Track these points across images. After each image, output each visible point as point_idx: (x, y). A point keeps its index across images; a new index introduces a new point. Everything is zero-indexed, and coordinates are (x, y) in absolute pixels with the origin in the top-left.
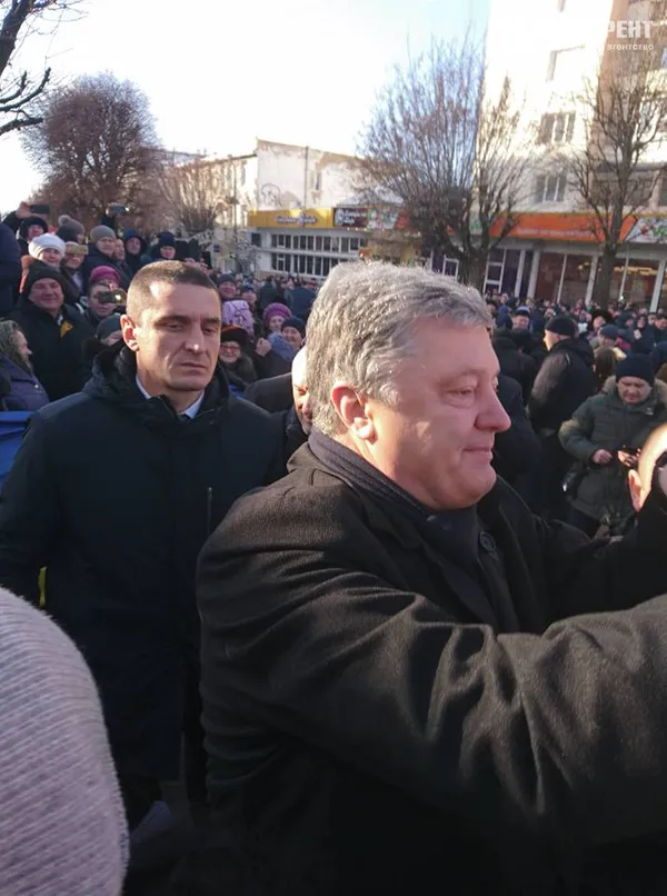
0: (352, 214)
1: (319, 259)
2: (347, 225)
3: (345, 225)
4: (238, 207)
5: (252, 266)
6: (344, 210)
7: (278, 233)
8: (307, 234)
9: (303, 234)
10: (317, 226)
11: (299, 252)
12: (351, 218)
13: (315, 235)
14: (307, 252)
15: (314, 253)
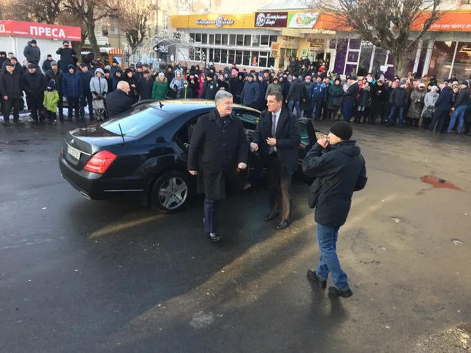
0: (272, 17)
1: (232, 52)
2: (269, 25)
3: (265, 25)
4: (160, 13)
5: (172, 57)
6: (266, 14)
7: (196, 32)
8: (222, 33)
9: (218, 33)
10: (233, 27)
11: (215, 46)
12: (271, 20)
13: (229, 33)
14: (221, 46)
15: (228, 47)
